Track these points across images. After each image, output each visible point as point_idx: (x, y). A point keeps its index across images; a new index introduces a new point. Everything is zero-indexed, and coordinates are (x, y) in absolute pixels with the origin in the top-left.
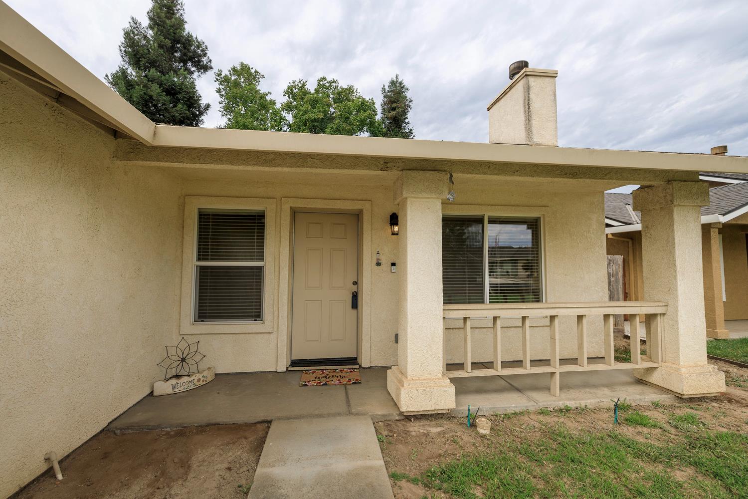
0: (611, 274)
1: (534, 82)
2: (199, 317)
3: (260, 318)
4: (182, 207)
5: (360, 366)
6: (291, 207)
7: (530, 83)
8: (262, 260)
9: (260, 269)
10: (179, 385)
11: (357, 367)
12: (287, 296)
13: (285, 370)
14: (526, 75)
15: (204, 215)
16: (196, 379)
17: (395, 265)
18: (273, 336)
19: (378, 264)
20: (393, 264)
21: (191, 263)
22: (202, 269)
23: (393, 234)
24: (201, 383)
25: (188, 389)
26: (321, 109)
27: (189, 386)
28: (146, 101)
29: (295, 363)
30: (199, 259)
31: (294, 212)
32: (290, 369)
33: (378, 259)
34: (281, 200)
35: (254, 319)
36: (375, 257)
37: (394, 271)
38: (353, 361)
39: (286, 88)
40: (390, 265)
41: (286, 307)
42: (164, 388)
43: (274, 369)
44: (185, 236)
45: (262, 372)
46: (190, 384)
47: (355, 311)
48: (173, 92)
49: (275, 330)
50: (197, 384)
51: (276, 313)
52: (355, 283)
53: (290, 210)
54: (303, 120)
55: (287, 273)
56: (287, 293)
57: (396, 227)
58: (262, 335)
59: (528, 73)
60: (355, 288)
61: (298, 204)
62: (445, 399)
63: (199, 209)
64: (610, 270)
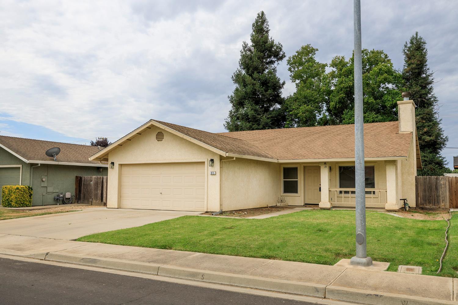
1: (402, 106)
2: (284, 192)
4: (280, 167)
7: (400, 107)
8: (297, 179)
12: (303, 188)
13: (303, 205)
15: (285, 168)
21: (282, 180)
22: (284, 181)
29: (306, 204)
30: (284, 179)
31: (304, 167)
35: (296, 193)
42: (279, 205)
43: (301, 205)
44: (281, 173)
49: (301, 196)
51: (301, 192)
52: (320, 185)
55: (303, 182)
58: (298, 197)
59: (399, 103)
61: (305, 165)
62: (328, 206)
63: (283, 167)
64: (442, 182)
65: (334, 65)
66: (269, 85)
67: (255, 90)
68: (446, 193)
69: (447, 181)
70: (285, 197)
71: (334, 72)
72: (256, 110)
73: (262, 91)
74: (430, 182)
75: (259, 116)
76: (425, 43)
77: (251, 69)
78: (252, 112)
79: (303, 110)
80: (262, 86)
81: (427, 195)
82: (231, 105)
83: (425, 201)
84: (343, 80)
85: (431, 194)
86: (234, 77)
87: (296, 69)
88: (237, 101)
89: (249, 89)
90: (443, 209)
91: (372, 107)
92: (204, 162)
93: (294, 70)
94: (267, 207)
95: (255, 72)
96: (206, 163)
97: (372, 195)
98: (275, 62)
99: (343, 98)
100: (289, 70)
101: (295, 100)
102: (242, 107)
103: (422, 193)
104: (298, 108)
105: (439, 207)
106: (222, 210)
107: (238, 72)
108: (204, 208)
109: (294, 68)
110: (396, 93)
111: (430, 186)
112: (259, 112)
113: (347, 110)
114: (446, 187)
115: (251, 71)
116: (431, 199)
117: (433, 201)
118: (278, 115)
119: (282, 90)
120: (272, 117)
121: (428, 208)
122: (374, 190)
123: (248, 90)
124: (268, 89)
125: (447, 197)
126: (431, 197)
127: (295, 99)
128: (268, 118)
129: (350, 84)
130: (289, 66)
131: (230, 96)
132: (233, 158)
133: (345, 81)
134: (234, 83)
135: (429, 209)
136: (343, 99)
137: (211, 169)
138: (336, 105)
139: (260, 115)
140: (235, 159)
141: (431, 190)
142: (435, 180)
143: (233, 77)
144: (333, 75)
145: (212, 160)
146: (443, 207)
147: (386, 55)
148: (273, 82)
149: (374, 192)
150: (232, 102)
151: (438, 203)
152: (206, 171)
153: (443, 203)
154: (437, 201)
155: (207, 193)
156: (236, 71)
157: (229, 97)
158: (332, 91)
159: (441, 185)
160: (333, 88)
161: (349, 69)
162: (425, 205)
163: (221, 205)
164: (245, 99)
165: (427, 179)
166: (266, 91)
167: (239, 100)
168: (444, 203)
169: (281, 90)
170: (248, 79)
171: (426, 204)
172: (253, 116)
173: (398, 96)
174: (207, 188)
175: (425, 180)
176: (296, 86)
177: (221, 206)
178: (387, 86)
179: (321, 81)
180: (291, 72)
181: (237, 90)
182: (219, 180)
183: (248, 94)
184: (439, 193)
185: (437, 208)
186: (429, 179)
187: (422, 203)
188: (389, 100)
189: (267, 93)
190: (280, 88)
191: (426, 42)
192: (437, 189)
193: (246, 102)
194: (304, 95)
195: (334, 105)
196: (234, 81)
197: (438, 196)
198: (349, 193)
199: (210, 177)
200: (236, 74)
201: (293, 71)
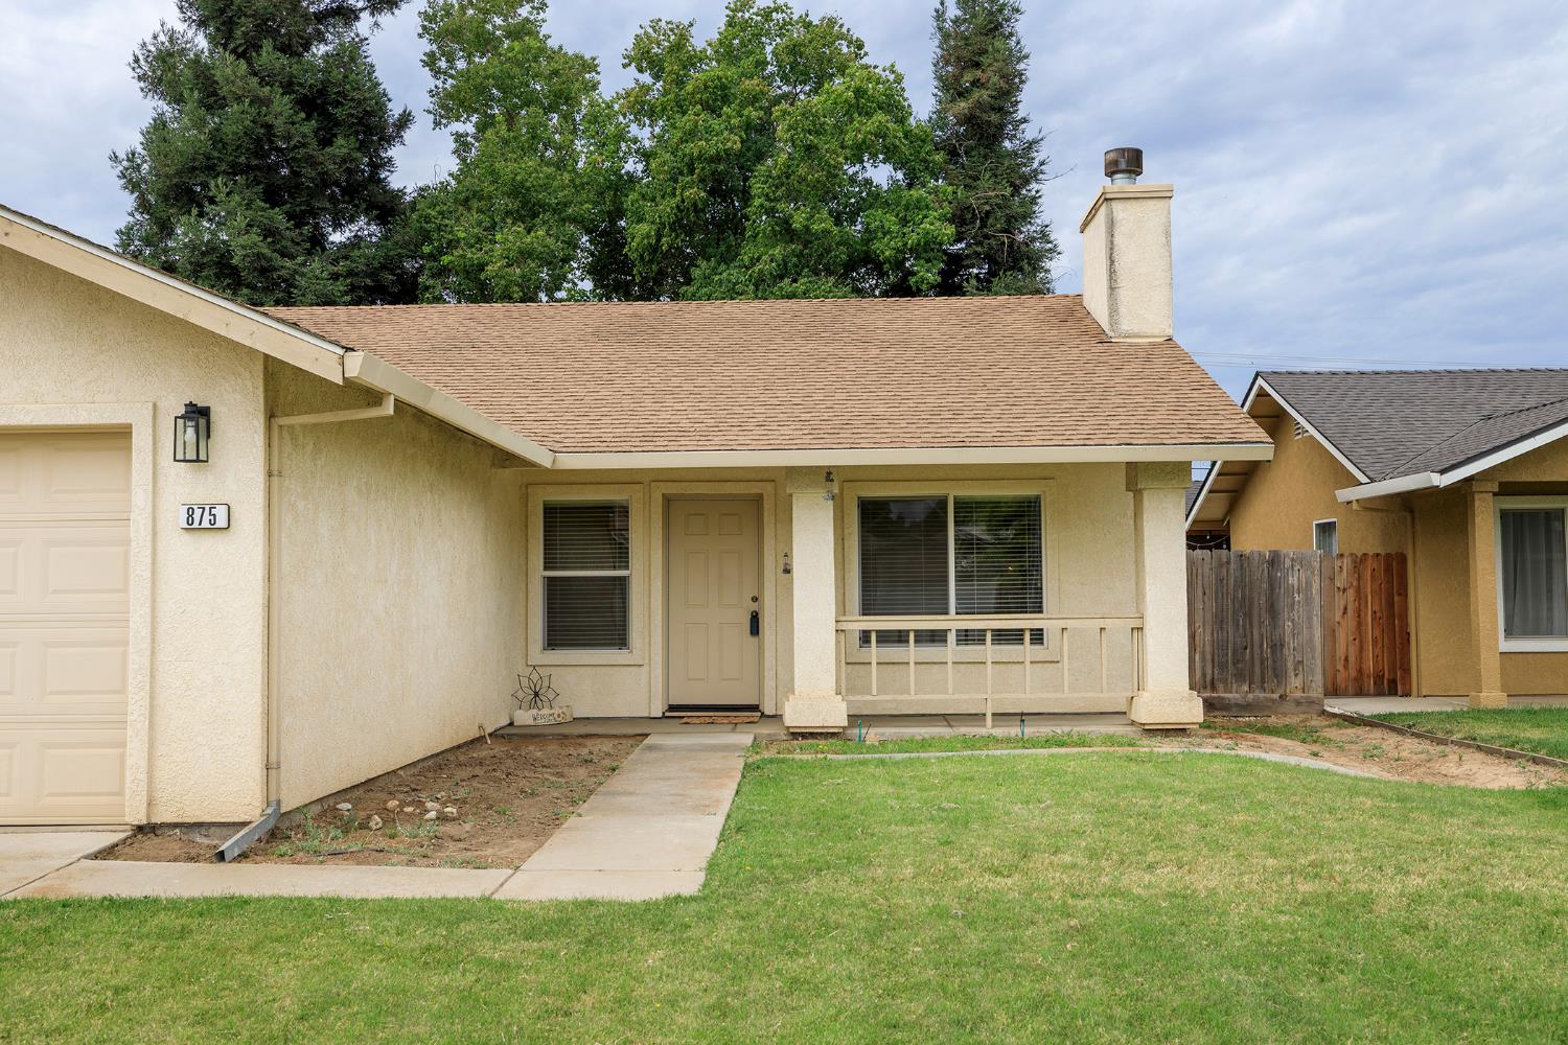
0: (1296, 587)
1: (1123, 211)
2: (549, 645)
3: (626, 645)
4: (525, 500)
5: (763, 713)
6: (663, 495)
7: (1115, 214)
8: (627, 568)
10: (539, 716)
11: (758, 714)
12: (660, 616)
13: (660, 715)
14: (1106, 199)
15: (551, 509)
16: (557, 713)
18: (644, 670)
19: (786, 572)
21: (538, 573)
22: (550, 581)
24: (561, 720)
25: (549, 723)
26: (735, 121)
27: (549, 720)
28: (258, 141)
29: (672, 708)
30: (546, 568)
31: (668, 501)
32: (667, 714)
33: (787, 564)
34: (650, 486)
35: (618, 647)
36: (782, 562)
38: (754, 708)
39: (630, 43)
41: (660, 631)
42: (524, 717)
43: (647, 715)
44: (530, 540)
45: (630, 718)
46: (551, 717)
47: (754, 640)
48: (319, 102)
49: (647, 661)
50: (557, 720)
51: (647, 640)
52: (755, 599)
53: (663, 498)
54: (685, 155)
55: (660, 584)
56: (660, 612)
58: (630, 669)
59: (1108, 196)
60: (754, 606)
61: (674, 489)
62: (835, 715)
63: (544, 501)
64: (1293, 580)
65: (643, 57)
66: (338, 112)
67: (269, 127)
68: (1310, 627)
69: (1313, 573)
70: (552, 670)
71: (646, 89)
72: (269, 232)
73: (305, 136)
74: (1243, 575)
75: (288, 263)
76: (1018, 11)
77: (245, 26)
78: (254, 237)
79: (509, 250)
80: (303, 115)
81: (1231, 638)
82: (129, 200)
83: (1223, 666)
84: (697, 122)
85: (1248, 633)
86: (142, 62)
87: (461, 65)
88: (167, 176)
89: (234, 120)
90: (1298, 703)
91: (821, 256)
92: (120, 435)
93: (451, 68)
94: (480, 740)
95: (267, 45)
96: (141, 439)
97: (1027, 650)
98: (357, 18)
99: (695, 205)
100: (426, 64)
101: (466, 202)
102: (195, 211)
103: (1208, 631)
104: (479, 240)
105: (1281, 697)
106: (279, 802)
107: (162, 38)
108: (121, 793)
109: (451, 60)
110: (918, 201)
111: (1243, 598)
112: (284, 243)
113: (708, 260)
114: (1308, 600)
115: (245, 34)
116: (1247, 657)
117: (1257, 670)
118: (383, 267)
119: (394, 152)
120: (351, 273)
121: (1233, 702)
122: (1037, 624)
123: (231, 130)
124: (335, 135)
125: (1313, 649)
126: (1246, 648)
127: (464, 196)
128: (335, 277)
129: (729, 144)
130: (426, 46)
131: (122, 155)
132: (374, 397)
133: (709, 130)
134: (142, 94)
135: (1237, 705)
136: (696, 210)
137: (183, 486)
138: (659, 236)
139: (292, 257)
140: (391, 412)
141: (1249, 615)
142: (1266, 571)
143: (137, 60)
144: (641, 107)
145: (198, 415)
146: (1298, 694)
147: (860, 46)
148: (359, 102)
149: (1038, 636)
150: (133, 185)
151: (1279, 675)
152: (140, 497)
153: (1296, 675)
154: (1275, 670)
155: (152, 677)
156: (155, 37)
157: (115, 158)
158: (632, 179)
159: (1290, 590)
160: (632, 166)
161: (719, 78)
162: (1221, 686)
163: (270, 767)
164: (211, 169)
165: (1232, 566)
166: (326, 142)
167: (179, 173)
168: (1300, 676)
169: (390, 153)
170: (229, 70)
171: (1225, 681)
172: (259, 256)
173: (925, 217)
174: (146, 632)
175: (1225, 571)
176: (453, 146)
177: (273, 773)
178: (867, 175)
179: (574, 131)
180: (437, 73)
181: (160, 124)
182: (259, 573)
183: (230, 149)
184: (1281, 630)
185: (1273, 700)
186: (1242, 565)
187: (1209, 678)
188: (889, 232)
189: (328, 149)
190: (389, 140)
191: (1023, 7)
192: (1272, 610)
193: (217, 186)
194: (514, 179)
195: (648, 236)
196: (142, 84)
197: (1277, 646)
198: (907, 641)
199: (180, 548)
200: (153, 49)
201: (445, 73)
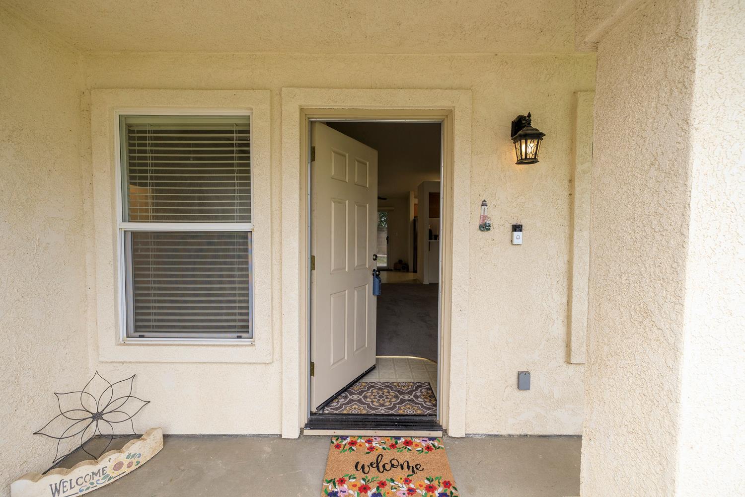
2: (137, 328)
3: (248, 332)
5: (446, 433)
6: (302, 110)
8: (247, 219)
9: (245, 237)
10: (68, 484)
11: (439, 434)
12: (297, 292)
16: (112, 464)
17: (521, 230)
18: (273, 370)
19: (485, 227)
20: (517, 228)
21: (111, 225)
23: (520, 162)
24: (125, 470)
25: (91, 490)
27: (92, 484)
29: (316, 421)
31: (309, 120)
32: (307, 432)
33: (484, 217)
34: (280, 94)
35: (236, 335)
36: (478, 212)
37: (519, 242)
40: (510, 229)
41: (296, 314)
42: (32, 494)
43: (276, 432)
44: (95, 172)
45: (255, 435)
46: (96, 478)
50: (111, 475)
51: (277, 325)
53: (300, 113)
56: (297, 286)
57: (532, 145)
58: (253, 368)
